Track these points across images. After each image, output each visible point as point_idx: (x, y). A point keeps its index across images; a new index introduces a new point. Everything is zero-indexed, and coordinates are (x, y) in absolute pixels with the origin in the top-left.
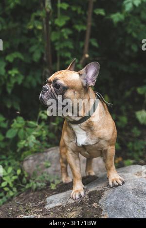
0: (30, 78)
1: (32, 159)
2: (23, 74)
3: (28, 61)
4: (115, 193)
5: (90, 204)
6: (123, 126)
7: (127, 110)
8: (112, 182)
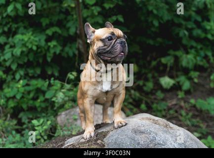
0: (67, 49)
1: (64, 115)
2: (61, 46)
3: (65, 34)
4: (117, 132)
5: (96, 141)
6: (149, 90)
7: (153, 77)
8: (117, 124)
